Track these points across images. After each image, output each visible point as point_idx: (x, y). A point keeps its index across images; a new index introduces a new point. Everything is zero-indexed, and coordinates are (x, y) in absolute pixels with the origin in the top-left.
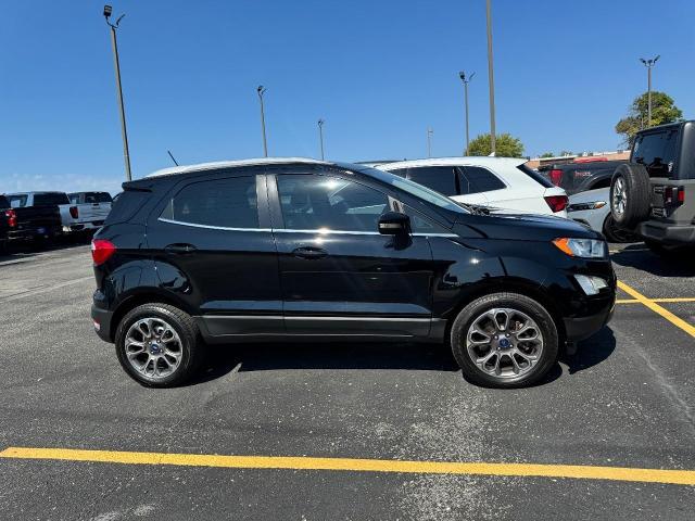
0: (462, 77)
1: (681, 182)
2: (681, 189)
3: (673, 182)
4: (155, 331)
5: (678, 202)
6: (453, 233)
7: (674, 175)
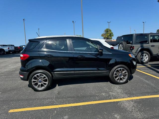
0: (73, 22)
1: (133, 45)
2: (134, 46)
3: (132, 45)
4: (40, 77)
5: (133, 49)
6: (111, 53)
7: (132, 44)
